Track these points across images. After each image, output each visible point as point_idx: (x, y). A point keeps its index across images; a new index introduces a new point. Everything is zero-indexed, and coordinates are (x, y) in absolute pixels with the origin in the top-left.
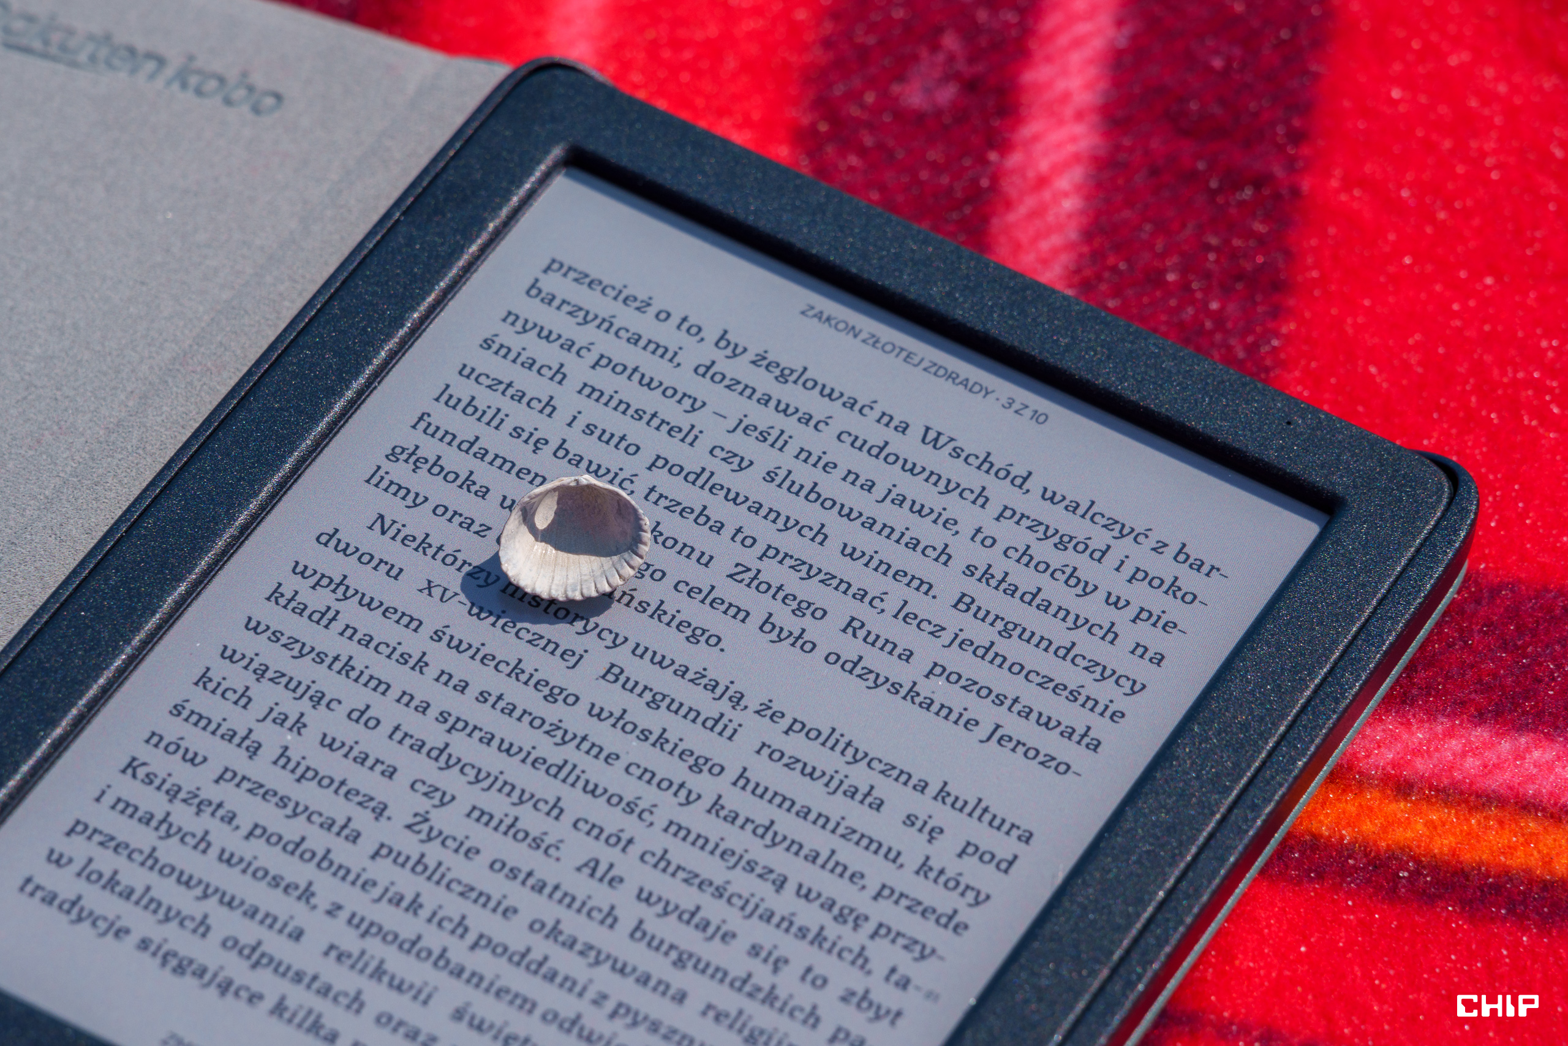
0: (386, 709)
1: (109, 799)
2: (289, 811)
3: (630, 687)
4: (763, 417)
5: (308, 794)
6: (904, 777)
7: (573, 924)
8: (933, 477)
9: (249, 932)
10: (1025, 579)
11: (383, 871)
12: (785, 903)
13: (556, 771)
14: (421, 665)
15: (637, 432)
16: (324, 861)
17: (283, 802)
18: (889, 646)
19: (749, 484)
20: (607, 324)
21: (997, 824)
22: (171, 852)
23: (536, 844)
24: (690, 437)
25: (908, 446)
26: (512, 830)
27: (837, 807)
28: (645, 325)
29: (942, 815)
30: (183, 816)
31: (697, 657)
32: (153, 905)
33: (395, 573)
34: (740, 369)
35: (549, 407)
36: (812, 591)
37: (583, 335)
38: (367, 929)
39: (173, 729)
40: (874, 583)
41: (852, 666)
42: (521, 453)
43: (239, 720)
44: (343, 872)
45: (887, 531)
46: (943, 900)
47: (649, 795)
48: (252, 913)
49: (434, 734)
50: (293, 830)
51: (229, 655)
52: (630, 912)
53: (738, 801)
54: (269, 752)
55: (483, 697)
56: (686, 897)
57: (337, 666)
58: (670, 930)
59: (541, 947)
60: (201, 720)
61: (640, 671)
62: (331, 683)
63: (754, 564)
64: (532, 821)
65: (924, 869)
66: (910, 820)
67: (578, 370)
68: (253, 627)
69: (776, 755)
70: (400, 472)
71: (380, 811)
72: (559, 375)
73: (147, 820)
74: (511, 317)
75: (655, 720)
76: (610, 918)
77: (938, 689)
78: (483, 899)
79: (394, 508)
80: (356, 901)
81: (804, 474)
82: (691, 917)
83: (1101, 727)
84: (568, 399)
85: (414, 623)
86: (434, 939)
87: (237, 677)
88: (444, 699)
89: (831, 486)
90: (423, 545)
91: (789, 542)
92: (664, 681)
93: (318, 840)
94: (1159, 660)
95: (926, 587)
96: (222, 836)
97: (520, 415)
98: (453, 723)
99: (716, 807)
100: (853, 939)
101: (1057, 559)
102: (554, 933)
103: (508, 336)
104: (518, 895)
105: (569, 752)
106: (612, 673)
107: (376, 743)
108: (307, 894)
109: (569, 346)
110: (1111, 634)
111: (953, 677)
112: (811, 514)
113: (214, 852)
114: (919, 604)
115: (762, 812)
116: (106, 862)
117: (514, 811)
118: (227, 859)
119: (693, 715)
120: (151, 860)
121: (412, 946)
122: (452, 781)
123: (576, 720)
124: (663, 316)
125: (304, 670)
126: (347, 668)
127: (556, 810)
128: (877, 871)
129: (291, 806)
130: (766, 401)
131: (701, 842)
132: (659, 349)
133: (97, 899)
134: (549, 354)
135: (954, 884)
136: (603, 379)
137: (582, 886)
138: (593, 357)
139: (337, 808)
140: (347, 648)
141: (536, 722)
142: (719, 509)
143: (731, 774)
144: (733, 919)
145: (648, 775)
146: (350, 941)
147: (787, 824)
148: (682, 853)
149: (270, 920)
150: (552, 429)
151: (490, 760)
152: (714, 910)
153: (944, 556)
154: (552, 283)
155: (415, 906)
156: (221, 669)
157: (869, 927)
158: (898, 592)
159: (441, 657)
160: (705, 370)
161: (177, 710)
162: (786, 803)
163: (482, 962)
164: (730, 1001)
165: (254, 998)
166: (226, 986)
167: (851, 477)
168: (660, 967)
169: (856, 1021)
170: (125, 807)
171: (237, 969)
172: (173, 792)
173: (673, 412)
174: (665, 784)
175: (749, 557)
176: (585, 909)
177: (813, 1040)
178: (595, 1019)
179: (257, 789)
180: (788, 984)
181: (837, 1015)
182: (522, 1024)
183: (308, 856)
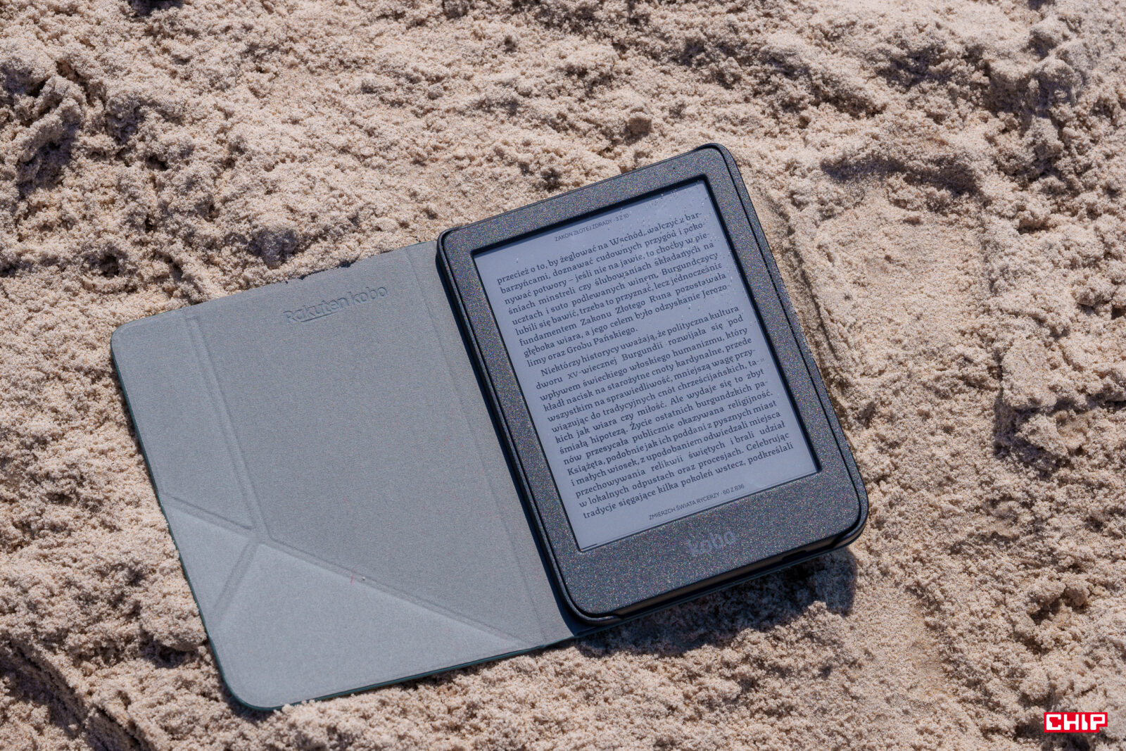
0: (597, 410)
1: (575, 483)
2: (608, 449)
3: (632, 356)
4: (580, 272)
5: (607, 442)
6: (701, 321)
7: (686, 416)
8: (625, 250)
9: (635, 481)
10: (668, 254)
11: (640, 443)
12: (714, 370)
13: (642, 388)
14: (590, 394)
15: (562, 300)
16: (627, 452)
17: (605, 449)
18: (664, 296)
19: (595, 289)
20: (525, 283)
21: (729, 312)
22: (600, 481)
23: (658, 407)
24: (571, 291)
25: (612, 249)
26: (650, 409)
27: (698, 340)
28: (532, 276)
29: (718, 321)
30: (592, 471)
31: (634, 337)
32: (611, 495)
33: (561, 380)
34: (561, 266)
35: (540, 313)
36: (635, 300)
37: (525, 290)
38: (654, 457)
39: (567, 456)
40: (643, 285)
41: (663, 308)
42: (546, 329)
43: (575, 441)
44: (634, 451)
45: (632, 271)
46: (738, 339)
47: (664, 375)
48: (630, 477)
49: (611, 405)
50: (614, 452)
51: (556, 430)
52: (692, 402)
53: (680, 358)
54: (589, 442)
55: (610, 388)
56: (697, 388)
57: (576, 410)
58: (702, 398)
59: (686, 427)
60: (569, 449)
61: (628, 351)
62: (581, 415)
63: (618, 306)
64: (652, 403)
65: (728, 336)
66: (713, 328)
67: (533, 299)
68: (552, 419)
69: (674, 341)
70: (532, 358)
71: (623, 431)
72: (532, 304)
73: (587, 479)
74: (507, 301)
75: (644, 358)
76: (690, 408)
77: (683, 295)
78: (664, 429)
79: (542, 366)
80: (643, 454)
81: (602, 276)
82: (703, 391)
83: (721, 271)
84: (542, 308)
85: (577, 386)
86: (667, 446)
87: (563, 433)
88: (604, 396)
89: (610, 273)
90: (557, 368)
91: (619, 293)
92: (635, 349)
93: (622, 449)
94: (712, 245)
95: (654, 276)
96: (605, 467)
97: (538, 321)
98: (612, 399)
99: (678, 364)
100: (735, 364)
101: (668, 243)
102: (685, 422)
103: (513, 306)
104: (669, 421)
105: (639, 382)
106: (625, 357)
107: (605, 419)
108: (634, 462)
109: (525, 296)
110: (698, 250)
111: (682, 290)
112: (614, 283)
113: (607, 472)
114: (658, 281)
115: (686, 356)
116: (592, 495)
117: (646, 405)
118: (611, 471)
119: (649, 350)
120: (599, 486)
121: (665, 452)
122: (627, 411)
123: (632, 374)
124: (533, 270)
125: (572, 418)
126: (579, 410)
127: (653, 397)
128: (721, 345)
130: (575, 268)
131: (685, 374)
132: (542, 278)
133: (602, 504)
134: (524, 302)
135: (737, 333)
136: (541, 296)
137: (677, 407)
138: (533, 294)
139: (616, 439)
140: (573, 405)
141: (626, 382)
142: (598, 301)
143: (672, 354)
144: (712, 384)
145: (658, 371)
146: (654, 463)
147: (695, 353)
148: (685, 380)
149: (635, 475)
150: (546, 317)
151: (627, 399)
152: (705, 385)
153: (648, 266)
154: (505, 285)
155: (655, 444)
156: (558, 434)
157: (734, 358)
158: (651, 282)
159: (592, 388)
160: (556, 273)
161: (562, 452)
162: (688, 349)
163: (680, 441)
164: (731, 400)
165: (653, 493)
166: (645, 496)
167: (611, 267)
168: (710, 407)
169: (756, 380)
170: (580, 481)
171: (643, 491)
172: (584, 469)
173: (562, 289)
174: (664, 370)
175: (616, 305)
176: (684, 411)
177: (754, 393)
178: (714, 430)
179: (598, 451)
180: (736, 386)
181: (752, 382)
182: (705, 445)
183: (624, 455)
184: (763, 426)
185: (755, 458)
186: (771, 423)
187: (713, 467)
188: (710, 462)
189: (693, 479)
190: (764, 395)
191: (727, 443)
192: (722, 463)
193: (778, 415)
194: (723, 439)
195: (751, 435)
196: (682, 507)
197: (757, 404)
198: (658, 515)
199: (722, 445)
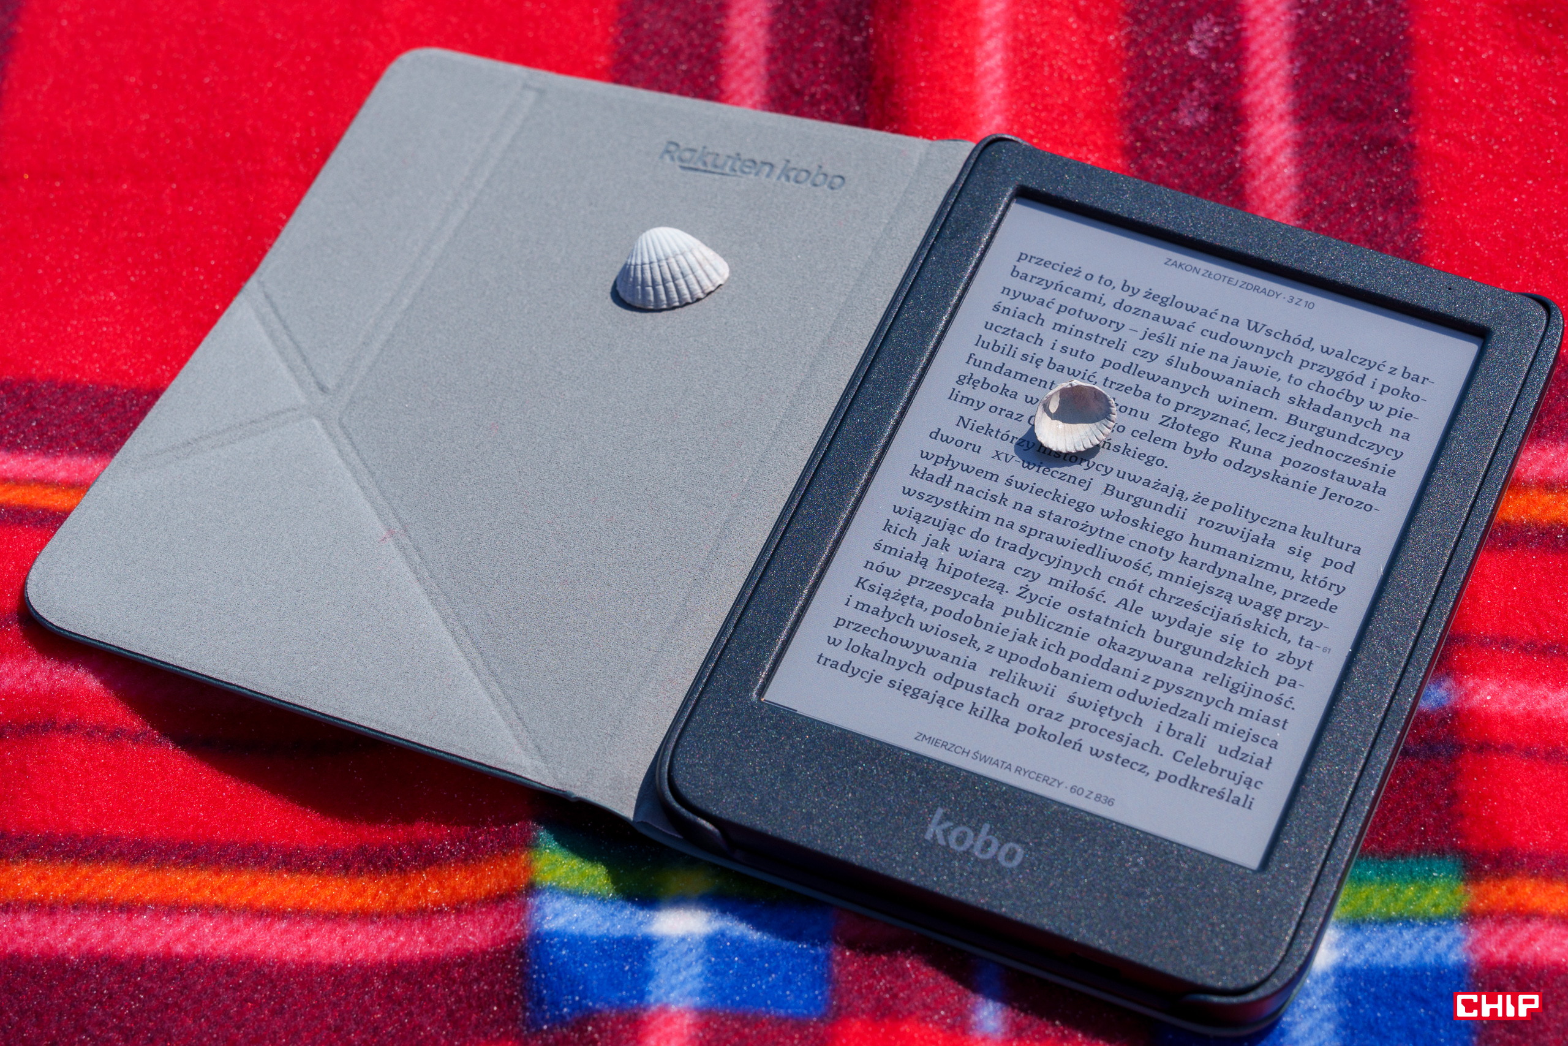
0: (990, 529)
1: (853, 603)
2: (951, 595)
3: (1120, 496)
4: (1158, 328)
5: (959, 584)
6: (1282, 526)
7: (1122, 638)
8: (1259, 349)
9: (947, 669)
10: (1323, 401)
11: (1010, 622)
12: (1234, 609)
13: (1092, 551)
14: (1003, 500)
15: (1091, 347)
16: (977, 621)
17: (947, 591)
18: (1257, 451)
19: (1158, 368)
20: (1059, 287)
21: (1339, 545)
22: (893, 628)
23: (1090, 595)
24: (1120, 345)
25: (1241, 333)
26: (1075, 588)
27: (1249, 549)
28: (1079, 283)
29: (1308, 545)
30: (895, 607)
31: (1153, 473)
32: (891, 660)
33: (977, 449)
34: (1138, 301)
35: (1039, 341)
36: (1207, 425)
37: (1049, 295)
38: (1011, 657)
39: (878, 557)
40: (1241, 416)
41: (1240, 466)
42: (1029, 369)
43: (913, 547)
44: (989, 627)
45: (1241, 384)
46: (1321, 594)
47: (1145, 557)
48: (946, 657)
49: (1021, 540)
50: (957, 606)
51: (898, 511)
52: (1151, 627)
53: (1194, 553)
54: (933, 564)
55: (1042, 514)
56: (1180, 613)
57: (958, 508)
58: (1174, 633)
59: (1107, 654)
60: (891, 550)
61: (1123, 485)
62: (958, 519)
63: (1173, 415)
64: (1086, 582)
65: (1305, 577)
66: (1292, 550)
67: (1050, 315)
68: (908, 492)
69: (1210, 524)
70: (966, 390)
71: (1001, 589)
72: (1040, 320)
73: (876, 612)
74: (1006, 290)
75: (1139, 513)
76: (1141, 632)
77: (1288, 472)
78: (1068, 631)
79: (968, 412)
80: (1001, 642)
81: (1188, 358)
82: (1184, 624)
83: (1384, 481)
84: (1049, 335)
85: (994, 477)
86: (1048, 658)
87: (906, 523)
88: (1020, 518)
89: (1204, 362)
90: (989, 431)
91: (1188, 399)
92: (1138, 490)
93: (972, 610)
94: (1407, 437)
95: (1269, 414)
96: (919, 616)
97: (1024, 347)
98: (1031, 532)
99: (1184, 559)
100: (1276, 624)
101: (1338, 386)
102: (1112, 644)
103: (1006, 302)
104: (1087, 625)
105: (1096, 539)
106: (1109, 490)
107: (989, 549)
108: (973, 642)
109: (1041, 302)
110: (1377, 426)
111: (1297, 464)
112: (1197, 381)
113: (917, 625)
114: (1268, 424)
115: (1210, 558)
116: (860, 639)
117: (1074, 578)
118: (925, 629)
119: (1159, 508)
120: (884, 635)
121: (1037, 663)
122: (1036, 565)
123: (1095, 520)
124: (1089, 277)
125: (941, 513)
126: (964, 509)
127: (1097, 573)
128: (1281, 583)
129: (952, 592)
130: (1157, 318)
131: (1180, 580)
132: (1092, 297)
133: (861, 662)
134: (1032, 309)
135: (1324, 584)
136: (1065, 319)
137: (1120, 615)
138: (1056, 307)
139: (978, 590)
140: (961, 497)
141: (1074, 524)
142: (1146, 385)
143: (1188, 538)
144: (1209, 624)
145: (1142, 546)
146: (1003, 666)
147: (1225, 563)
148: (1171, 588)
149: (956, 660)
150: (1043, 352)
151: (1054, 550)
152: (1196, 618)
153: (1275, 394)
154: (1024, 267)
155: (1033, 640)
156: (895, 520)
157: (1283, 616)
158: (1255, 419)
159: (1013, 494)
160: (1119, 305)
161: (877, 546)
162: (1222, 551)
163: (1076, 667)
164: (1217, 670)
165: (959, 706)
166: (942, 702)
167: (1214, 355)
168: (1174, 655)
169: (1289, 671)
170: (863, 607)
171: (945, 691)
172: (887, 594)
173: (1107, 332)
174: (1153, 550)
175: (1169, 411)
176: (1126, 628)
177: (1267, 686)
178: (1146, 691)
179: (931, 586)
180: (1246, 654)
181: (1277, 669)
182: (1107, 700)
183: (968, 620)
184: (1233, 742)
185: (1172, 779)
186: (1249, 747)
187: (1091, 740)
188: (1094, 729)
189: (1042, 734)
190: (1279, 701)
191: (1150, 723)
192: (1112, 746)
193: (1275, 745)
194: (1146, 712)
195: (1200, 740)
196: (984, 759)
197: (1253, 703)
198: (935, 742)
199: (1138, 720)
